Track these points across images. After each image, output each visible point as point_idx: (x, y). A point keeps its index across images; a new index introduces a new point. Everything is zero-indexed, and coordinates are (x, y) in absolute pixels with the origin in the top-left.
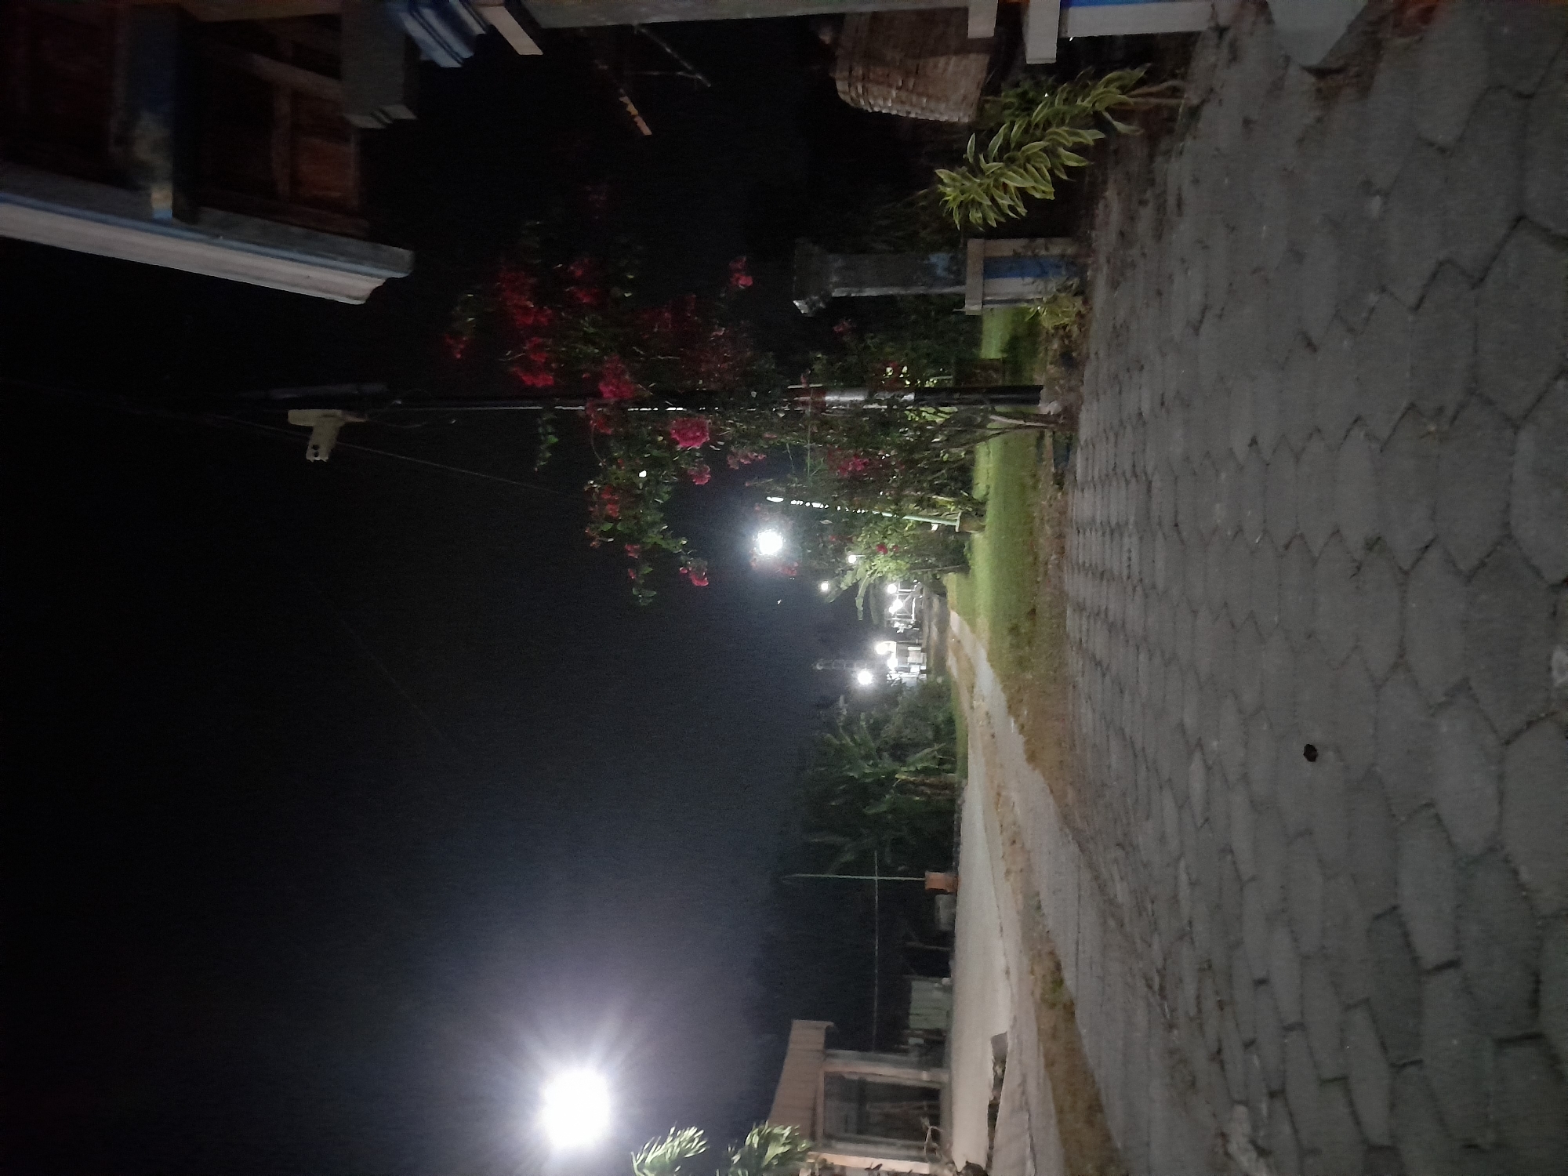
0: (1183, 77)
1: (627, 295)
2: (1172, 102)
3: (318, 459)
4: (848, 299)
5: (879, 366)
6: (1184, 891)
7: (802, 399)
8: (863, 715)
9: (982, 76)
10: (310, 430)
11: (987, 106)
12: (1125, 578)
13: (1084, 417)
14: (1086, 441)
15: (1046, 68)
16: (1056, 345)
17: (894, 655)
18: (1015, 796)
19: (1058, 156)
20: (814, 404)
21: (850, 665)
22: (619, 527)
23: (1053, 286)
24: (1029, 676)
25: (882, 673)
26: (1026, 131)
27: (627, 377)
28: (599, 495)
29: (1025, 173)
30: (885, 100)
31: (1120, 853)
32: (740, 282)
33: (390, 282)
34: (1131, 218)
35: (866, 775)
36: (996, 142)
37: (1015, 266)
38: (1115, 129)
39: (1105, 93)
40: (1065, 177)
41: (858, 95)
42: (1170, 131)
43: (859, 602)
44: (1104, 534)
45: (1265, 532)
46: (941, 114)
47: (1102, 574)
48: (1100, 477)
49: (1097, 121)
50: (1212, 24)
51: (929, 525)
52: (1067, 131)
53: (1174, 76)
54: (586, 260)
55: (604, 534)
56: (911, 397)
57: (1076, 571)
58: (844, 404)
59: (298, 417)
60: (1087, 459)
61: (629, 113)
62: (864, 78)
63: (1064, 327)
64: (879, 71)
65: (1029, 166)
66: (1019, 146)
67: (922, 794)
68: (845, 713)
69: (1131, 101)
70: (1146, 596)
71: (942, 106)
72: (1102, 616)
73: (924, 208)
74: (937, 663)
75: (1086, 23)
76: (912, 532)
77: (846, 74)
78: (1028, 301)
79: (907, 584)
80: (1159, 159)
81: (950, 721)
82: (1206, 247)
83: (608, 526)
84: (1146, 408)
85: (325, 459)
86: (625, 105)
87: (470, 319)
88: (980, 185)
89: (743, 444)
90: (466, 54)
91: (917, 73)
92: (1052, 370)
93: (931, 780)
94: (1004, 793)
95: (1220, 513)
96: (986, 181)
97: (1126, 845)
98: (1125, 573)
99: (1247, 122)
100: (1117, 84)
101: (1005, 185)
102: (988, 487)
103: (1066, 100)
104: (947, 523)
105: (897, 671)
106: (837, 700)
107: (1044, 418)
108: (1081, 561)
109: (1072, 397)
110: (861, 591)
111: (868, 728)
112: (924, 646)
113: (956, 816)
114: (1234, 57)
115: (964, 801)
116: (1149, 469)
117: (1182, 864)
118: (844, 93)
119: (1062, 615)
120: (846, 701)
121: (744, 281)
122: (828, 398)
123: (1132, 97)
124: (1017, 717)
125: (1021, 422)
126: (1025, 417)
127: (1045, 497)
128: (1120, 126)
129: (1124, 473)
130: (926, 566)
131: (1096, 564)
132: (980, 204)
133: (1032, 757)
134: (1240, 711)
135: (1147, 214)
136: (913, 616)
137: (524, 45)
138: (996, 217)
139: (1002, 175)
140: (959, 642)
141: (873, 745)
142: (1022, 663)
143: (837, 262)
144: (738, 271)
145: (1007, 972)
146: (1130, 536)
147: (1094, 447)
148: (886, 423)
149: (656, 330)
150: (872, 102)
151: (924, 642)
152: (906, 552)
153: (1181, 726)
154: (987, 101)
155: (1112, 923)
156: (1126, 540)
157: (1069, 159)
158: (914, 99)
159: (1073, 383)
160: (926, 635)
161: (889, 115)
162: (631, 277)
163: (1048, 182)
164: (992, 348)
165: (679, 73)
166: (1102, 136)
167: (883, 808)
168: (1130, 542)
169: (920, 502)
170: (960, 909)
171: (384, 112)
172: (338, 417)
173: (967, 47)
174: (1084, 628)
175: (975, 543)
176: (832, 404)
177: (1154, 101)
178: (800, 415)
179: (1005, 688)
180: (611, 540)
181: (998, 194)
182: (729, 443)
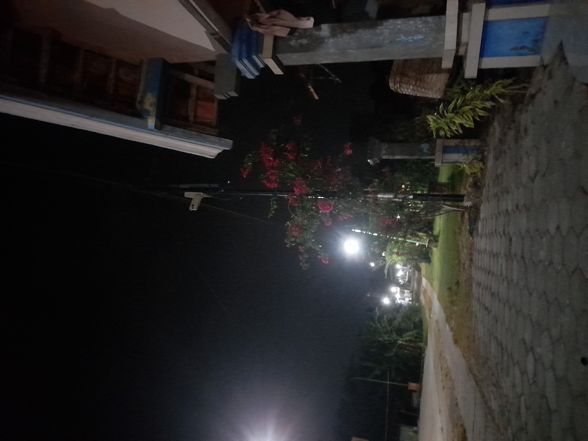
0: (529, 83)
1: (306, 156)
2: (524, 92)
3: (193, 209)
4: (388, 160)
5: (400, 185)
6: (523, 410)
7: (369, 196)
8: (385, 316)
9: (446, 81)
10: (191, 199)
11: (448, 93)
12: (499, 275)
13: (482, 208)
14: (483, 218)
15: (473, 80)
16: (471, 180)
17: (399, 293)
18: (448, 357)
19: (476, 112)
20: (373, 198)
21: (381, 296)
22: (297, 240)
23: (471, 157)
24: (455, 308)
25: (393, 300)
26: (464, 102)
27: (304, 186)
28: (291, 228)
29: (463, 118)
30: (408, 89)
31: (494, 389)
32: (348, 152)
33: (224, 151)
34: (505, 134)
35: (386, 340)
36: (451, 106)
37: (456, 150)
38: (499, 102)
39: (496, 88)
40: (478, 119)
41: (397, 88)
42: (522, 102)
43: (386, 271)
44: (490, 256)
45: (563, 265)
46: (429, 95)
47: (489, 272)
48: (489, 233)
49: (492, 98)
50: (541, 64)
51: (415, 244)
52: (480, 103)
53: (524, 82)
54: (292, 144)
55: (292, 242)
56: (411, 197)
57: (477, 269)
58: (385, 198)
59: (187, 195)
60: (483, 226)
61: (311, 92)
62: (400, 82)
63: (475, 173)
64: (406, 79)
65: (464, 115)
66: (461, 107)
67: (408, 350)
68: (378, 314)
69: (507, 92)
70: (509, 284)
71: (430, 92)
72: (489, 289)
73: (418, 124)
74: (416, 297)
75: (489, 63)
76: (408, 246)
77: (393, 80)
78: (460, 163)
79: (405, 265)
80: (517, 113)
81: (421, 323)
82: (538, 148)
83: (293, 239)
84: (510, 208)
85: (196, 210)
86: (310, 89)
87: (250, 164)
88: (444, 122)
89: (345, 211)
90: (257, 74)
91: (421, 79)
92: (469, 189)
93: (412, 345)
94: (443, 354)
95: (542, 254)
96: (447, 120)
97: (497, 385)
98: (499, 273)
99: (556, 102)
100: (501, 85)
101: (454, 122)
102: (440, 231)
103: (480, 90)
104: (422, 243)
105: (400, 299)
106: (374, 309)
107: (466, 208)
108: (480, 266)
109: (477, 200)
110: (387, 267)
111: (387, 322)
112: (411, 290)
113: (422, 360)
114: (550, 76)
115: (425, 355)
116: (511, 234)
117: (523, 398)
118: (392, 87)
119: (471, 285)
120: (379, 309)
121: (349, 152)
122: (379, 196)
123: (506, 90)
124: (449, 324)
125: (456, 209)
126: (458, 207)
127: (464, 238)
128: (501, 101)
129: (499, 233)
130: (413, 259)
131: (486, 268)
132: (444, 129)
133: (456, 342)
134: (551, 338)
135: (512, 133)
136: (407, 278)
137: (277, 71)
138: (450, 133)
139: (453, 118)
140: (426, 290)
141: (389, 328)
142: (452, 302)
143: (384, 146)
144: (347, 148)
145: (442, 429)
146: (502, 258)
147: (486, 221)
148: (401, 207)
149: (315, 169)
150: (402, 90)
151: (411, 288)
152: (406, 253)
153: (523, 340)
154: (448, 91)
155: (489, 417)
156: (500, 260)
157: (480, 112)
158: (419, 89)
159: (478, 195)
160: (412, 286)
161: (408, 95)
162: (308, 149)
163: (472, 121)
164: (443, 178)
165: (330, 78)
166: (493, 104)
167: (392, 354)
168: (502, 261)
169: (412, 234)
170: (422, 399)
171: (227, 94)
172: (202, 195)
173: (440, 71)
174: (481, 293)
175: (433, 252)
176: (380, 198)
177: (515, 91)
178: (367, 201)
179: (444, 312)
180: (294, 245)
181: (451, 125)
182: (339, 211)
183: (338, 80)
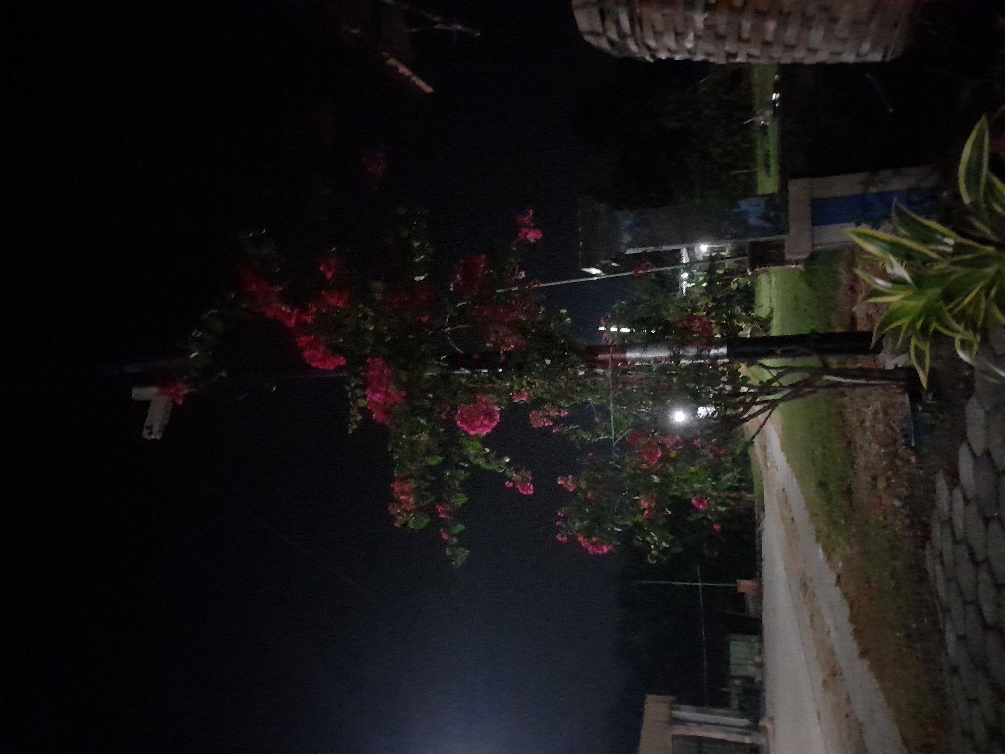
3: (153, 437)
32: (529, 235)
56: (723, 351)
58: (648, 361)
59: (139, 393)
61: (402, 74)
71: (817, 35)
85: (159, 437)
86: (396, 68)
115: (763, 530)
118: (596, 34)
121: (533, 236)
122: (630, 355)
144: (525, 224)
158: (746, 26)
161: (686, 63)
176: (634, 360)
183: (459, 27)
